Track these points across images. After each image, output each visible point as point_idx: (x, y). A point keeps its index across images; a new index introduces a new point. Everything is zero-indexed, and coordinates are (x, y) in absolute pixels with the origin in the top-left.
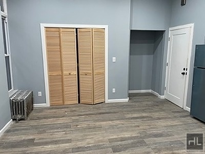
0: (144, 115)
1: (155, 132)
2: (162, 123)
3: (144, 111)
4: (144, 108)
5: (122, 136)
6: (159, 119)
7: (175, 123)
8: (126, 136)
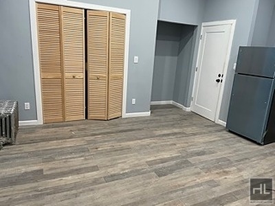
0: (176, 130)
1: (196, 149)
2: (199, 139)
3: (173, 126)
4: (172, 123)
5: (161, 157)
6: (194, 134)
7: (212, 138)
8: (166, 156)
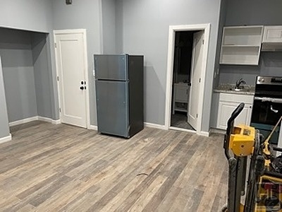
0: (47, 148)
1: (72, 162)
2: (74, 150)
3: (43, 144)
4: (41, 142)
5: (34, 184)
6: (68, 147)
8: (40, 181)
